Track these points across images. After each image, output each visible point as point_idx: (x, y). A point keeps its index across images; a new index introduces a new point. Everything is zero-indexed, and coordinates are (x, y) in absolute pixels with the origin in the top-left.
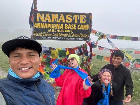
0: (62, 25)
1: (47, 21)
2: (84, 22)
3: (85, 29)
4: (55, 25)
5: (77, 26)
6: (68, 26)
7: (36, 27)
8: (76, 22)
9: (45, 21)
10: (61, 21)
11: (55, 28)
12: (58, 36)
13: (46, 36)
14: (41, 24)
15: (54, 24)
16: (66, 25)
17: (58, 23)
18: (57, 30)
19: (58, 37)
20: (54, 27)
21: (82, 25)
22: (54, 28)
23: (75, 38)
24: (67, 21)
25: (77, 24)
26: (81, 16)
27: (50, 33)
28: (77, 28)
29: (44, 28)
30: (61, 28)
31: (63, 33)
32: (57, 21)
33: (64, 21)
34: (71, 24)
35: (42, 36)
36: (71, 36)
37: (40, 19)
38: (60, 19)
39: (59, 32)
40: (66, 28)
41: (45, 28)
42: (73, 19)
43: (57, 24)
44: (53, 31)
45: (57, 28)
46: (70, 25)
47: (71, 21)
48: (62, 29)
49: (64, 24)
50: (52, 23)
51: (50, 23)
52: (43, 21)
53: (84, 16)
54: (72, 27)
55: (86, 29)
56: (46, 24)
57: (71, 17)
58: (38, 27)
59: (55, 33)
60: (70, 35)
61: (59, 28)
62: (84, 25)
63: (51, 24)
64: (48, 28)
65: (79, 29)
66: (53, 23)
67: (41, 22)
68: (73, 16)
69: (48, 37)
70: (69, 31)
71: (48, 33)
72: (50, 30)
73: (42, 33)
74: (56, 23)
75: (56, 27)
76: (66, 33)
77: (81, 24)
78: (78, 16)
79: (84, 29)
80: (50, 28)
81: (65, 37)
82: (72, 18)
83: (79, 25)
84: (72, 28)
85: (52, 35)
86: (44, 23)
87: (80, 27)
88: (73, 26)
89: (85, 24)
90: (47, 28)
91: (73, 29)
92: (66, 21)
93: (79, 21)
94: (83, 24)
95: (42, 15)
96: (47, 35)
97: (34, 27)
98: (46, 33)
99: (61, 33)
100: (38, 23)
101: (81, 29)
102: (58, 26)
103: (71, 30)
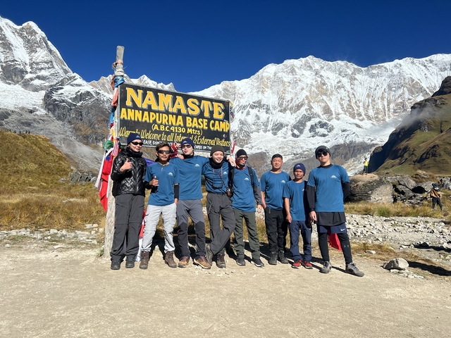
0: (180, 118)
1: (150, 106)
2: (221, 117)
3: (223, 130)
4: (167, 116)
5: (208, 123)
6: (192, 122)
7: (126, 118)
8: (207, 114)
9: (145, 106)
10: (179, 110)
11: (167, 123)
12: (174, 139)
13: (148, 140)
14: (137, 111)
15: (164, 115)
16: (188, 118)
17: (173, 114)
18: (170, 127)
20: (165, 121)
21: (217, 122)
22: (164, 123)
23: (205, 145)
24: (191, 112)
25: (209, 120)
26: (215, 104)
27: (156, 132)
28: (208, 125)
29: (144, 120)
30: (178, 124)
31: (183, 135)
32: (170, 110)
33: (184, 111)
34: (198, 117)
36: (199, 141)
37: (133, 101)
38: (176, 106)
39: (175, 133)
40: (188, 125)
41: (146, 121)
42: (202, 108)
43: (170, 116)
44: (162, 128)
45: (170, 123)
46: (195, 119)
47: (197, 112)
48: (180, 126)
49: (184, 117)
50: (159, 112)
51: (155, 112)
52: (139, 106)
53: (219, 104)
54: (199, 124)
55: (225, 130)
56: (146, 113)
57: (197, 104)
58: (129, 118)
59: (167, 133)
60: (197, 139)
61: (174, 124)
62: (221, 122)
63: (157, 114)
64: (151, 121)
65: (212, 128)
66: (163, 113)
67: (135, 107)
68: (200, 102)
69: (152, 140)
70: (194, 130)
71: (152, 132)
72: (156, 125)
73: (140, 131)
74: (167, 112)
75: (168, 121)
76: (190, 135)
77: (215, 120)
78: (209, 103)
79: (221, 130)
80: (155, 122)
82: (199, 106)
83: (212, 122)
85: (160, 138)
86: (143, 110)
87: (213, 125)
88: (202, 123)
89: (223, 121)
90: (148, 121)
91: (201, 127)
92: (188, 112)
93: (212, 113)
94: (219, 121)
95: (137, 93)
96: (149, 135)
97: (122, 117)
98: (148, 132)
99: (178, 135)
100: (129, 110)
101: (215, 129)
102: (172, 119)
103: (199, 129)
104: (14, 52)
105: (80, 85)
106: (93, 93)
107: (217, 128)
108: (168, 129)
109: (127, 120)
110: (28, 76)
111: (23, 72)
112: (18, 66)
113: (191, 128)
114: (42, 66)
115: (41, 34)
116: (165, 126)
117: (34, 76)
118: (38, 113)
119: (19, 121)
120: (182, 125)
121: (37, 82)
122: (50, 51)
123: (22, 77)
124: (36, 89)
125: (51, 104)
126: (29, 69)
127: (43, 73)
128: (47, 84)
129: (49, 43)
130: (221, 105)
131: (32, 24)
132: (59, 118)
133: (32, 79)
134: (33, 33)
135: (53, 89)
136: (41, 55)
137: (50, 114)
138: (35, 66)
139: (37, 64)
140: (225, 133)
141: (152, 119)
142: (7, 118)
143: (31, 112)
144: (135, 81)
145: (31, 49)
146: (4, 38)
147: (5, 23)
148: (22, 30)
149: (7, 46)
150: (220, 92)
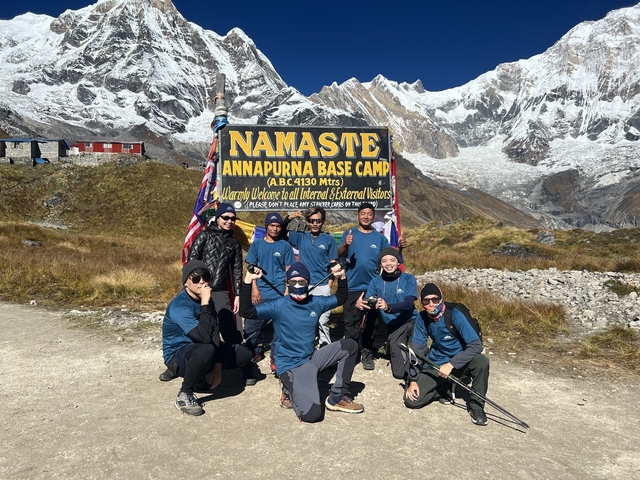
0: (308, 164)
1: (263, 153)
2: (375, 154)
3: (378, 174)
4: (288, 164)
5: (353, 166)
6: (327, 168)
7: (230, 174)
8: (350, 153)
9: (256, 154)
10: (307, 153)
11: (289, 174)
12: (299, 197)
13: (261, 201)
14: (245, 162)
15: (285, 163)
16: (320, 163)
17: (297, 160)
18: (294, 179)
19: (299, 201)
20: (286, 172)
21: (368, 164)
22: (284, 174)
23: (349, 200)
24: (324, 153)
25: (354, 162)
26: (364, 136)
27: (273, 188)
28: (353, 170)
29: (255, 174)
30: (305, 174)
31: (313, 188)
32: (293, 155)
33: (314, 153)
34: (336, 159)
35: (250, 200)
36: (339, 195)
37: (239, 148)
38: (303, 147)
39: (301, 187)
40: (320, 174)
41: (258, 175)
42: (342, 144)
43: (294, 163)
44: (282, 182)
45: (294, 174)
46: (332, 163)
47: (335, 151)
48: (308, 176)
49: (315, 162)
50: (277, 159)
51: (271, 160)
52: (248, 154)
53: (372, 135)
54: (338, 170)
55: (380, 174)
56: (258, 163)
57: (335, 139)
58: (235, 174)
59: (290, 189)
60: (335, 192)
61: (299, 174)
62: (375, 163)
63: (275, 163)
64: (266, 174)
65: (359, 174)
66: (282, 160)
67: (242, 157)
68: (339, 137)
69: (268, 201)
70: (329, 180)
71: (268, 190)
72: (273, 179)
73: (250, 190)
74: (289, 159)
75: (290, 171)
76: (323, 188)
77: (364, 160)
78: (354, 135)
79: (375, 174)
80: (271, 174)
81: (321, 200)
82: (338, 143)
83: (360, 163)
84: (340, 171)
85: (280, 197)
86: (254, 160)
87: (362, 169)
88: (343, 167)
89: (377, 160)
90: (261, 174)
91: (341, 174)
92: (320, 153)
93: (358, 150)
94: (371, 160)
95: (245, 136)
96: (263, 194)
97: (224, 173)
98: (261, 190)
99: (306, 189)
100: (234, 162)
101: (365, 174)
102: (296, 167)
103: (337, 178)
104: (221, 71)
105: (297, 102)
106: (314, 111)
107: (368, 171)
108: (291, 182)
109: (233, 177)
110: (237, 100)
111: (232, 95)
112: (226, 89)
113: (325, 176)
114: (253, 84)
115: (248, 41)
116: (286, 178)
117: (244, 98)
120: (312, 174)
121: (248, 106)
122: (261, 63)
123: (232, 102)
124: (247, 116)
126: (238, 91)
127: (255, 93)
128: (259, 106)
129: (259, 52)
130: (375, 136)
131: (238, 31)
133: (242, 103)
134: (239, 42)
135: (267, 112)
136: (251, 69)
138: (244, 85)
139: (247, 82)
140: (382, 178)
141: (267, 171)
144: (367, 85)
145: (239, 64)
146: (208, 55)
147: (208, 36)
148: (226, 41)
149: (212, 64)
150: (494, 82)
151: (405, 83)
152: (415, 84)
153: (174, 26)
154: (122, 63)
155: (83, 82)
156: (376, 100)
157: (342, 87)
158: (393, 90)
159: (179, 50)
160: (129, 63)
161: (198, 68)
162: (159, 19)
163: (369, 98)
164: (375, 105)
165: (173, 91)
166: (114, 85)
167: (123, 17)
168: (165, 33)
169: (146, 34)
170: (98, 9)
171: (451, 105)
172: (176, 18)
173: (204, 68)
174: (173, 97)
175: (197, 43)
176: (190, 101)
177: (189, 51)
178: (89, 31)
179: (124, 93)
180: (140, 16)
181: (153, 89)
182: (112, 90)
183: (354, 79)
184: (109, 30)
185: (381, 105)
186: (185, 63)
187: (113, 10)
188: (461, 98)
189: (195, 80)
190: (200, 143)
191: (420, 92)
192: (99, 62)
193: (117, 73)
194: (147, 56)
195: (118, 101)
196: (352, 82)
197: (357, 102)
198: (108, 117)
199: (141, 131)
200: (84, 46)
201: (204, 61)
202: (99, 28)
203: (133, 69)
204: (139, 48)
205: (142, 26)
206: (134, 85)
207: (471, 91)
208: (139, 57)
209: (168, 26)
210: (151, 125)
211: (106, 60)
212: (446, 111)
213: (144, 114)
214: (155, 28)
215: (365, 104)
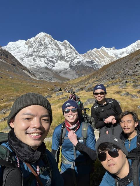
104: (62, 51)
105: (78, 59)
106: (81, 61)
110: (66, 58)
111: (64, 57)
112: (63, 56)
114: (69, 54)
115: (68, 43)
117: (67, 57)
118: (68, 69)
119: (64, 72)
121: (68, 59)
122: (71, 48)
123: (64, 59)
124: (68, 62)
125: (71, 66)
126: (66, 56)
127: (70, 56)
128: (71, 59)
129: (71, 45)
131: (66, 41)
132: (73, 70)
133: (67, 59)
134: (66, 44)
135: (72, 61)
136: (69, 50)
137: (71, 69)
138: (67, 54)
139: (68, 53)
142: (61, 72)
143: (66, 69)
144: (99, 50)
145: (66, 49)
146: (59, 48)
147: (59, 43)
148: (63, 44)
149: (60, 50)
150: (135, 46)
151: (110, 48)
152: (113, 48)
153: (51, 41)
154: (41, 52)
155: (33, 57)
156: (102, 53)
157: (92, 51)
158: (106, 51)
159: (53, 47)
160: (43, 52)
161: (57, 51)
162: (48, 40)
163: (100, 53)
164: (101, 55)
165: (52, 57)
166: (40, 57)
167: (41, 41)
168: (50, 44)
169: (46, 44)
170: (35, 39)
171: (123, 53)
172: (52, 40)
173: (58, 51)
174: (52, 59)
175: (57, 45)
176: (55, 59)
177: (55, 47)
178: (34, 44)
179: (42, 59)
180: (44, 40)
181: (48, 58)
182: (39, 58)
183: (96, 48)
184: (38, 44)
185: (103, 55)
186: (54, 50)
187: (38, 39)
188: (126, 51)
189: (56, 54)
190: (58, 70)
191: (114, 50)
192: (36, 52)
193: (40, 54)
194: (46, 49)
195: (41, 61)
196: (95, 49)
197: (96, 54)
198: (40, 65)
199: (46, 68)
200: (33, 48)
201: (58, 49)
202: (36, 43)
203: (43, 53)
204: (44, 48)
205: (45, 43)
206: (44, 57)
207: (129, 49)
208: (44, 50)
209: (50, 42)
210: (48, 67)
211: (38, 51)
212: (121, 55)
213: (47, 64)
214: (47, 43)
215: (99, 55)
